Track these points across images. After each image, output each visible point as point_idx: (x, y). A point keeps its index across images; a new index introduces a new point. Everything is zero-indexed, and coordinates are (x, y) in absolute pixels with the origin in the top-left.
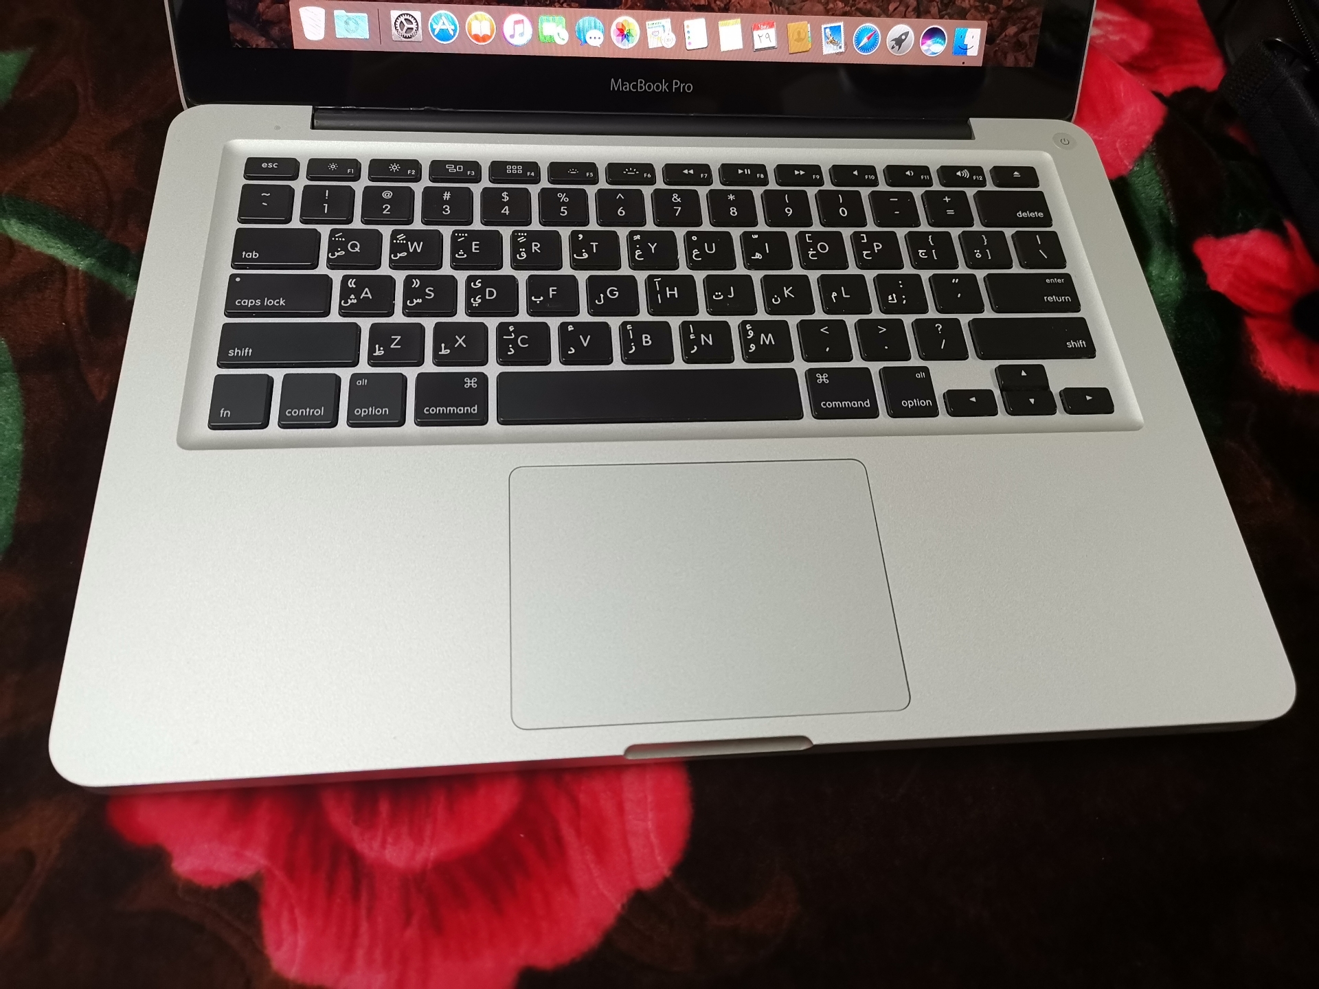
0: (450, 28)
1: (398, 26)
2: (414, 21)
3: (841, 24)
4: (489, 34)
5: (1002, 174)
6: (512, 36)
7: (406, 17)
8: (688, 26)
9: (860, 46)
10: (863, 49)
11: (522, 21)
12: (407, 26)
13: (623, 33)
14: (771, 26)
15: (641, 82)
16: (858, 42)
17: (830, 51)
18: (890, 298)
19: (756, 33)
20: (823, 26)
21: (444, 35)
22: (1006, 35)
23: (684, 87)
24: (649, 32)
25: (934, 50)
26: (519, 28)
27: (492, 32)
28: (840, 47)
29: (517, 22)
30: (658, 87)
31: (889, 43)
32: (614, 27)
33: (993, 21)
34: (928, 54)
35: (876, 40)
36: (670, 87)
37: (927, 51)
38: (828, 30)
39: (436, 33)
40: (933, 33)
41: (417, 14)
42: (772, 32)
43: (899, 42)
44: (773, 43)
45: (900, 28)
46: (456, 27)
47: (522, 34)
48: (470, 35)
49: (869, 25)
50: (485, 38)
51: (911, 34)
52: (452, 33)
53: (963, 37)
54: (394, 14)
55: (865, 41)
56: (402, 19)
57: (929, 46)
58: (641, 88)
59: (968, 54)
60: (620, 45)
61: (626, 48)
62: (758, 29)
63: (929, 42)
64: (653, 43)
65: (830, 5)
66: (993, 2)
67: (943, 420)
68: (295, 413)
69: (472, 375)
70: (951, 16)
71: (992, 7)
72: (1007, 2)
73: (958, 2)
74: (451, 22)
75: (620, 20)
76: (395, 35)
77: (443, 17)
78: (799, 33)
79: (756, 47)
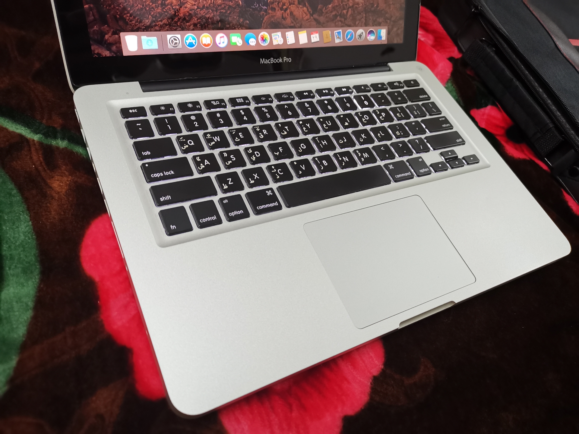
0: (194, 41)
1: (171, 42)
2: (177, 39)
3: (341, 30)
5: (408, 83)
6: (220, 44)
7: (174, 38)
8: (287, 35)
9: (348, 38)
10: (349, 40)
11: (223, 37)
12: (175, 42)
13: (263, 39)
14: (317, 33)
15: (272, 59)
16: (347, 37)
17: (338, 41)
18: (397, 133)
19: (312, 36)
20: (335, 32)
21: (191, 45)
22: (393, 31)
23: (288, 60)
24: (273, 38)
25: (372, 38)
26: (222, 39)
27: (211, 43)
28: (341, 40)
29: (221, 37)
30: (278, 61)
31: (357, 37)
32: (259, 37)
35: (353, 36)
36: (283, 60)
37: (370, 39)
38: (336, 33)
39: (187, 44)
40: (371, 32)
41: (179, 36)
42: (317, 35)
43: (360, 36)
44: (318, 40)
45: (360, 31)
46: (196, 41)
47: (223, 43)
48: (202, 44)
49: (350, 30)
50: (209, 45)
51: (364, 33)
52: (194, 44)
53: (380, 33)
54: (169, 36)
55: (349, 36)
56: (172, 39)
57: (370, 37)
58: (272, 61)
59: (382, 39)
60: (262, 44)
61: (264, 45)
62: (312, 34)
63: (370, 35)
64: (275, 43)
65: (337, 24)
66: (388, 19)
67: (434, 175)
68: (204, 220)
69: (268, 189)
70: (376, 25)
71: (388, 21)
72: (393, 19)
73: (378, 20)
74: (194, 39)
75: (262, 33)
76: (170, 46)
77: (190, 37)
78: (327, 35)
79: (312, 42)
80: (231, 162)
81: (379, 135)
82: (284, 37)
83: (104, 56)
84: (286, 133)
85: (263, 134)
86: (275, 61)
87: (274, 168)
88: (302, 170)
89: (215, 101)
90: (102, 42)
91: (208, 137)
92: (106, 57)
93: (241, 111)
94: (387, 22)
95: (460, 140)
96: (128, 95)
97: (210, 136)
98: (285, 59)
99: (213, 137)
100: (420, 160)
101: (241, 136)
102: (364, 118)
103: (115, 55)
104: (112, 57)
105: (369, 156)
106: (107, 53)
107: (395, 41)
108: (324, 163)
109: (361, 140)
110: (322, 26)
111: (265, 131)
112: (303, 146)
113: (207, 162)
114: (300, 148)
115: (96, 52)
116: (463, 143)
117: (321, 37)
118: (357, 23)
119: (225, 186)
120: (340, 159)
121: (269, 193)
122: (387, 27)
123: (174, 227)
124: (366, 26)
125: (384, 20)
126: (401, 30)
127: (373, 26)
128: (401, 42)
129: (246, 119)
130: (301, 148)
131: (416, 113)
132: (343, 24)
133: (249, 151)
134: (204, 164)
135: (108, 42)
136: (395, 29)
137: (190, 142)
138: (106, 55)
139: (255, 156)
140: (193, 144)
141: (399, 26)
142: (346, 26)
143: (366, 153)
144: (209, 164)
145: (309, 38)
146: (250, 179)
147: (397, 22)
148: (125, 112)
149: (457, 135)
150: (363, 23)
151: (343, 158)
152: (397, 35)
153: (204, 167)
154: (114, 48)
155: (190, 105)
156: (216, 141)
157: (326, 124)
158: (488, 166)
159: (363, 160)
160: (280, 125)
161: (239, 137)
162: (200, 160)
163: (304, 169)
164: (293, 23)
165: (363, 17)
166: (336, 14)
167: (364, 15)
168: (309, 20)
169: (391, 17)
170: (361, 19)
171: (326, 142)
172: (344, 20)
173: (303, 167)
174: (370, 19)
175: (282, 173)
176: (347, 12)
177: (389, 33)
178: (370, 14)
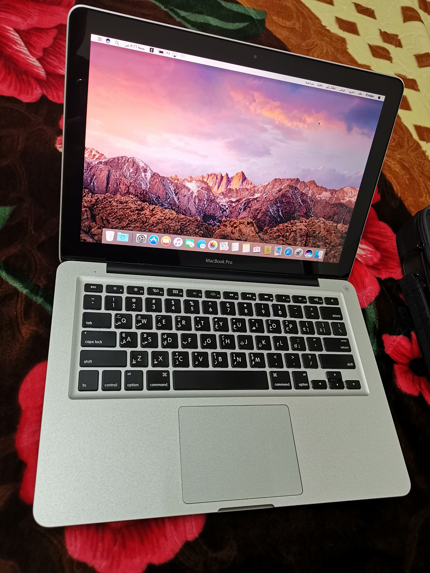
0: (156, 241)
1: (138, 238)
2: (144, 238)
3: (281, 247)
4: (168, 243)
5: (328, 300)
6: (176, 244)
7: (142, 236)
8: (233, 245)
10: (287, 254)
11: (180, 240)
12: (141, 239)
13: (212, 245)
14: (259, 246)
15: (216, 260)
16: (286, 252)
17: (276, 255)
18: (295, 346)
19: (254, 248)
20: (275, 247)
21: (153, 242)
22: (331, 253)
23: (229, 262)
24: (220, 245)
25: (309, 257)
26: (179, 242)
27: (169, 243)
28: (280, 254)
29: (178, 240)
30: (221, 262)
31: (295, 253)
32: (209, 243)
34: (307, 257)
35: (291, 253)
36: (225, 262)
37: (306, 256)
38: (277, 248)
39: (151, 241)
40: (309, 251)
41: (146, 236)
42: (259, 248)
43: (298, 253)
44: (259, 251)
45: (299, 249)
46: (158, 240)
47: (179, 244)
48: (162, 242)
49: (289, 248)
50: (167, 244)
51: (302, 252)
52: (156, 242)
53: (318, 253)
54: (138, 235)
55: (288, 252)
56: (140, 237)
57: (307, 255)
58: (216, 262)
60: (211, 249)
61: (212, 250)
63: (307, 254)
64: (221, 249)
65: (279, 242)
66: (328, 244)
67: (311, 390)
68: (108, 385)
69: (165, 371)
70: (315, 247)
71: (328, 245)
72: (332, 244)
73: (318, 243)
74: (156, 238)
75: (212, 241)
76: (137, 241)
77: (154, 237)
78: (268, 249)
79: (254, 252)
80: (147, 342)
81: (278, 344)
82: (230, 246)
83: (88, 242)
84: (200, 326)
85: (181, 324)
86: (218, 262)
87: (178, 355)
88: (199, 361)
89: (156, 288)
90: (88, 232)
91: (138, 318)
92: (89, 243)
93: (173, 301)
94: (326, 246)
95: (352, 364)
96: (95, 273)
97: (140, 318)
98: (227, 261)
99: (142, 320)
100: (304, 375)
101: (163, 322)
102: (272, 326)
103: (96, 242)
104: (94, 243)
105: (260, 361)
106: (90, 240)
107: (331, 261)
108: (219, 359)
109: (260, 345)
110: (265, 242)
111: (184, 322)
112: (209, 341)
113: (129, 339)
114: (205, 342)
115: (83, 239)
116: (354, 367)
117: (262, 249)
118: (297, 243)
119: (134, 361)
120: (234, 358)
121: (165, 375)
122: (325, 250)
123: (85, 386)
124: (305, 246)
125: (323, 244)
126: (339, 253)
127: (312, 247)
128: (337, 262)
129: (174, 309)
130: (207, 342)
131: (321, 331)
132: (284, 243)
133: (164, 337)
134: (126, 341)
135: (93, 233)
136: (333, 252)
137: (124, 320)
138: (89, 241)
139: (167, 342)
140: (125, 322)
141: (337, 250)
142: (287, 244)
143: (259, 358)
144: (130, 341)
145: (251, 249)
146: (155, 360)
147: (336, 247)
148: (88, 287)
149: (351, 359)
150: (303, 244)
151: (238, 358)
152: (335, 257)
153: (125, 342)
154: (96, 238)
155: (136, 290)
156: (143, 323)
157: (236, 325)
158: (366, 395)
159: (253, 363)
160: (198, 319)
161: (162, 323)
162: (125, 336)
163: (201, 361)
164: (240, 237)
165: (304, 240)
166: (279, 235)
167: (306, 238)
168: (255, 237)
169: (331, 242)
170: (302, 241)
171: (229, 341)
172: (286, 240)
173: (201, 359)
174: (310, 242)
175: (182, 360)
176: (290, 235)
177: (326, 254)
178: (311, 238)
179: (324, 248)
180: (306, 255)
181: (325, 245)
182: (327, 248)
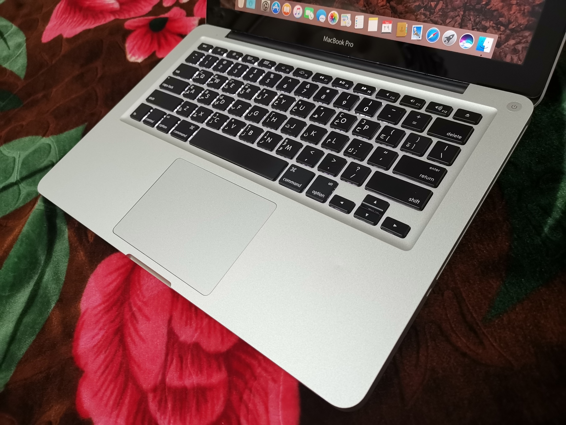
1: (263, 5)
2: (268, 5)
3: (422, 26)
4: (289, 12)
5: (462, 114)
8: (357, 18)
9: (429, 38)
11: (299, 9)
12: (266, 6)
13: (333, 18)
14: (390, 23)
15: (334, 39)
16: (428, 36)
18: (350, 149)
19: (383, 25)
20: (413, 26)
22: (508, 44)
23: (350, 44)
24: (342, 18)
26: (298, 10)
28: (420, 37)
30: (340, 42)
31: (444, 39)
32: (329, 15)
33: (502, 35)
34: (462, 47)
35: (437, 36)
36: (345, 43)
38: (415, 28)
39: (273, 10)
40: (467, 37)
42: (390, 25)
43: (449, 39)
44: (390, 31)
45: (450, 32)
47: (299, 14)
48: (283, 11)
49: (435, 28)
50: (288, 13)
51: (456, 36)
52: (278, 10)
53: (483, 42)
54: (263, 1)
55: (432, 36)
56: (265, 3)
57: (464, 43)
58: (334, 42)
59: (484, 51)
60: (331, 23)
61: (332, 24)
62: (385, 23)
63: (464, 41)
64: (343, 24)
65: (419, 17)
66: (503, 25)
68: (149, 120)
69: (196, 126)
70: (478, 30)
71: (502, 28)
72: (511, 26)
73: (483, 23)
74: (278, 6)
75: (332, 12)
76: (262, 9)
77: (276, 4)
78: (402, 28)
79: (382, 32)
80: (203, 98)
81: (330, 140)
82: (353, 20)
83: (226, 7)
84: (260, 98)
85: (245, 91)
86: (337, 42)
87: (218, 116)
88: (230, 127)
89: (251, 56)
93: (256, 70)
94: (499, 29)
95: (420, 203)
96: (216, 37)
98: (347, 43)
99: (217, 79)
101: (232, 85)
102: (340, 120)
103: (231, 8)
105: (289, 150)
107: (508, 59)
108: (250, 132)
109: (306, 135)
110: (399, 16)
111: (249, 90)
112: (257, 113)
113: (193, 91)
114: (253, 113)
115: (222, 4)
117: (394, 28)
118: (448, 21)
119: (181, 109)
120: (266, 137)
121: (192, 128)
122: (497, 36)
124: (461, 28)
125: (494, 25)
126: (524, 45)
127: (473, 29)
128: (520, 63)
129: (251, 77)
132: (426, 19)
133: (221, 97)
134: (190, 92)
136: (512, 42)
137: (203, 76)
139: (219, 102)
141: (521, 38)
142: (431, 22)
143: (291, 146)
145: (380, 27)
146: (196, 113)
147: (519, 32)
150: (457, 23)
151: (269, 138)
152: (515, 51)
154: (231, 3)
155: (235, 54)
156: (215, 82)
157: (299, 107)
159: (281, 149)
160: (266, 91)
161: (229, 86)
162: (192, 88)
163: (232, 128)
164: (365, 7)
165: (459, 15)
166: (419, 5)
167: (462, 13)
170: (456, 16)
172: (430, 15)
173: (234, 126)
174: (470, 20)
175: (217, 122)
176: (436, 6)
177: (498, 45)
178: (472, 13)
179: (496, 33)
180: (461, 44)
181: (497, 27)
182: (500, 33)
